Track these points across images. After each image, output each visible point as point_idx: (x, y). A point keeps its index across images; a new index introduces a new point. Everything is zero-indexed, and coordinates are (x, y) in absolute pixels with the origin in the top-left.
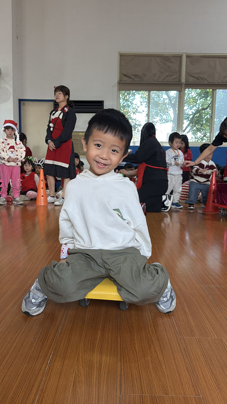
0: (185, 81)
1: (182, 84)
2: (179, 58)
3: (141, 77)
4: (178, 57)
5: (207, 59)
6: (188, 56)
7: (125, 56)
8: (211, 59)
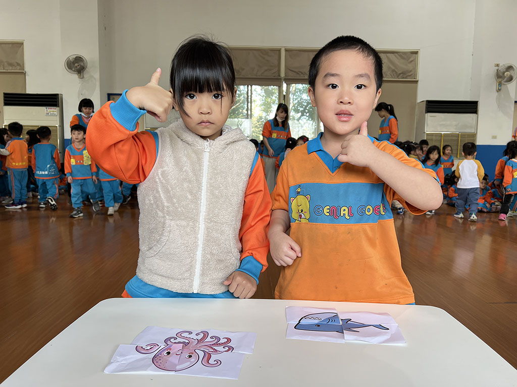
0: (284, 75)
1: (281, 79)
2: (278, 52)
3: (239, 71)
4: (277, 50)
5: (307, 53)
6: (286, 50)
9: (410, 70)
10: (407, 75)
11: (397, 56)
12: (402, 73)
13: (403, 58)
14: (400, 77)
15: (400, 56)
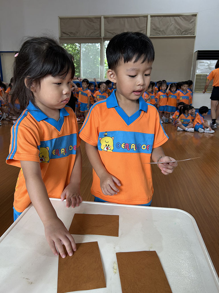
0: (103, 36)
1: (101, 39)
3: (75, 34)
4: (98, 18)
5: (119, 19)
6: (105, 18)
7: (63, 19)
8: (121, 19)
9: (191, 28)
10: (189, 32)
11: (182, 18)
12: (185, 31)
13: (186, 20)
14: (183, 34)
15: (184, 18)
